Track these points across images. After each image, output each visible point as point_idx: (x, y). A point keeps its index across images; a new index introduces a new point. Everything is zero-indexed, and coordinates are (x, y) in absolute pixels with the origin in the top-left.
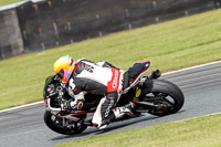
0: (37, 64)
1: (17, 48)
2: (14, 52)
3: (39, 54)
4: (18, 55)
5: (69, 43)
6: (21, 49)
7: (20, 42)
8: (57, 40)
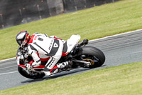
0: (72, 20)
1: (59, 9)
2: (57, 12)
3: (74, 13)
4: (60, 14)
5: (93, 6)
6: (62, 10)
7: (62, 5)
8: (85, 4)
